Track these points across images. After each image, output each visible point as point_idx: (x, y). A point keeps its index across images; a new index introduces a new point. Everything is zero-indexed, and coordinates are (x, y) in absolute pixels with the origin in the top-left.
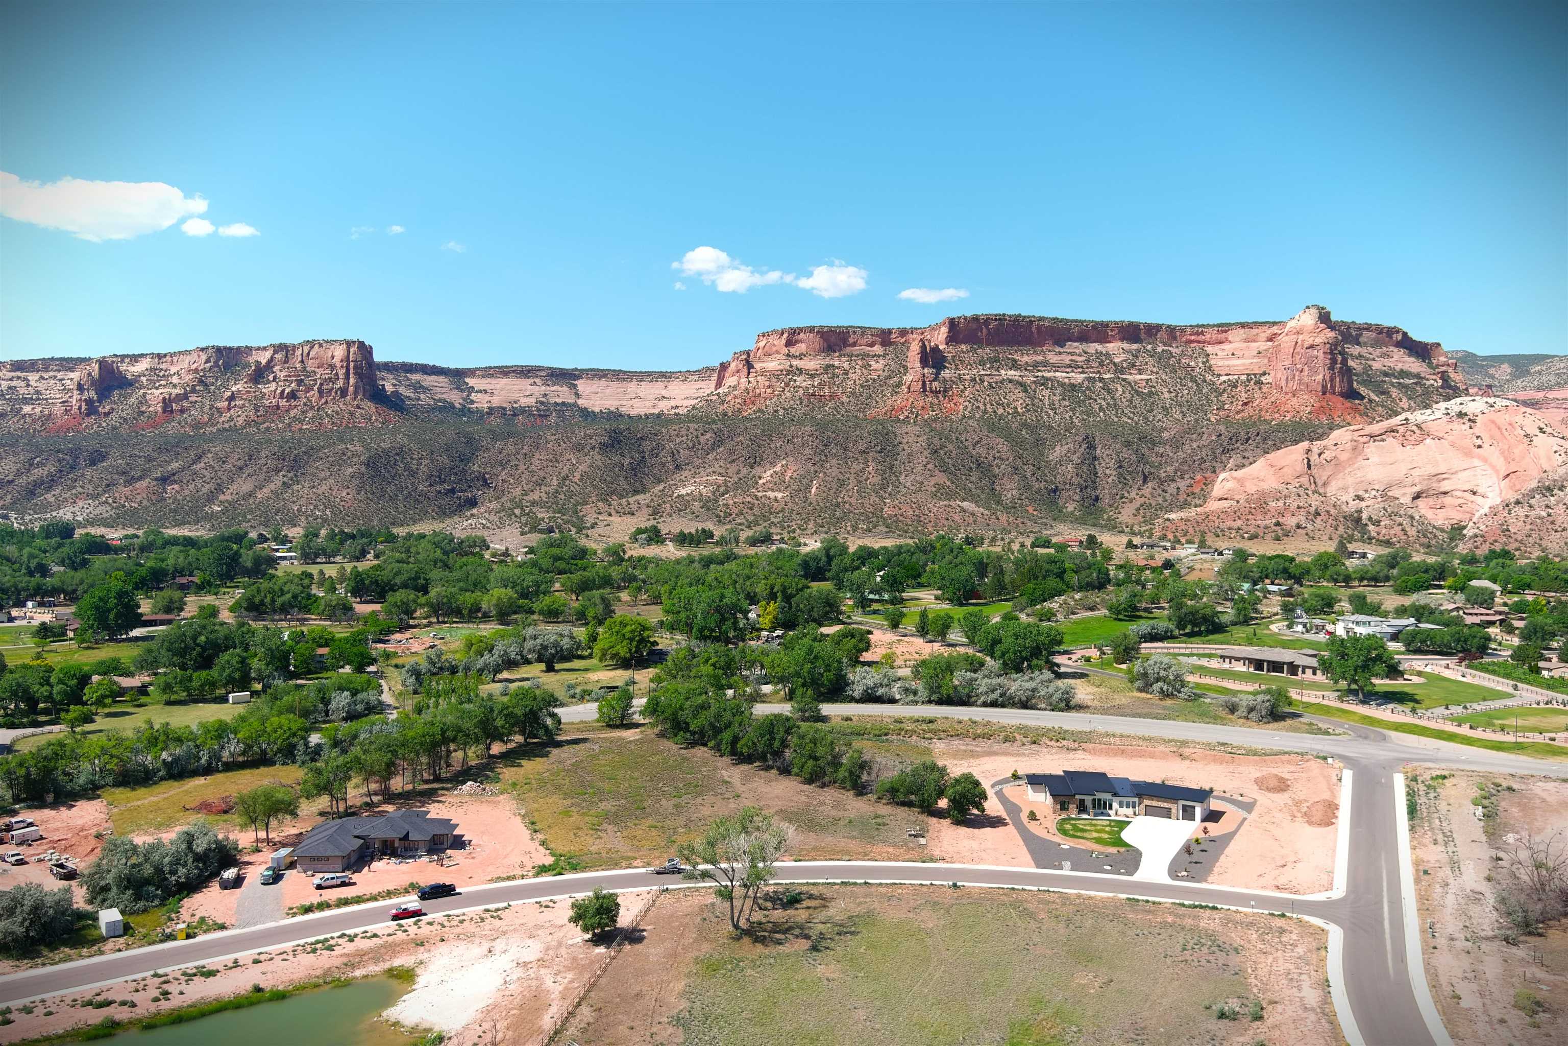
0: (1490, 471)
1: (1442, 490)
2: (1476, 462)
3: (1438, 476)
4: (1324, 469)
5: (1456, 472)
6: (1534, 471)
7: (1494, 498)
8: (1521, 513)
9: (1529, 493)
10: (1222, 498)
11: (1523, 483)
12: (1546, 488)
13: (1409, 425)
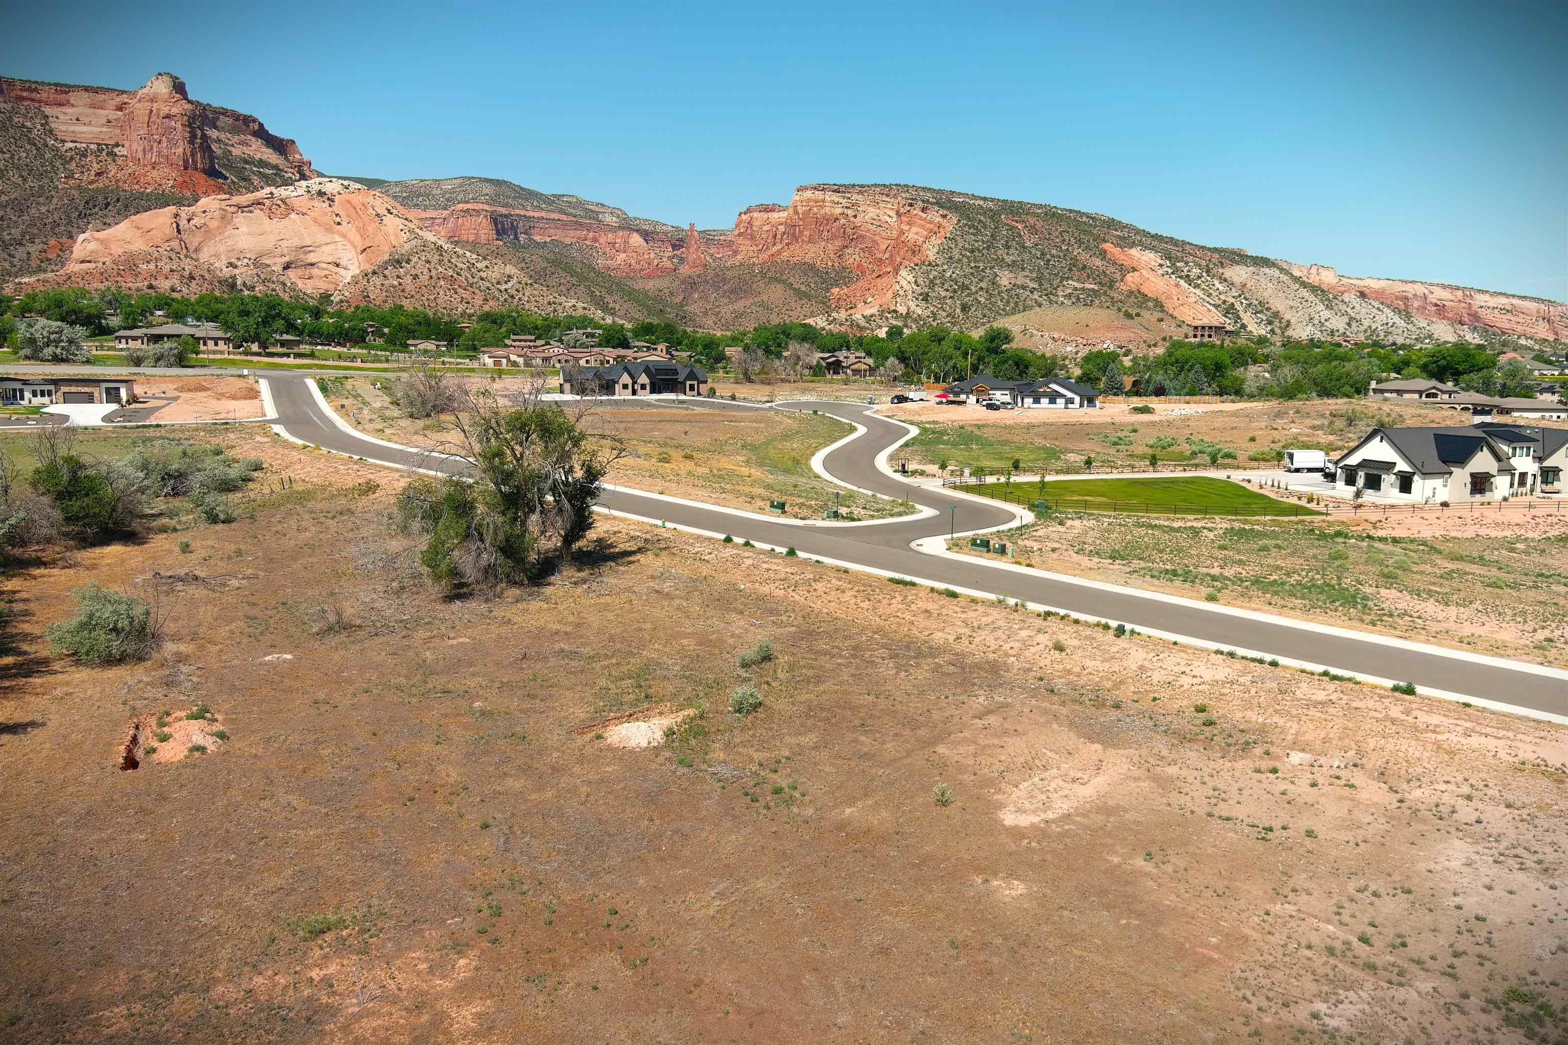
0: (349, 247)
1: (309, 261)
2: (337, 238)
3: (304, 249)
4: (194, 235)
5: (320, 246)
6: (386, 247)
7: (354, 270)
8: (377, 282)
9: (383, 265)
10: (84, 260)
11: (378, 257)
12: (397, 263)
13: (273, 198)
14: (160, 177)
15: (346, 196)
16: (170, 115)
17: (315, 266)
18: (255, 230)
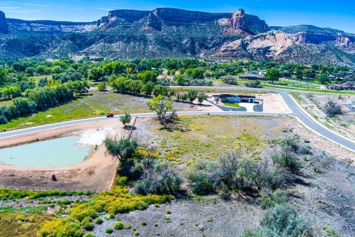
0: (278, 46)
2: (275, 44)
4: (245, 45)
5: (271, 46)
6: (287, 47)
7: (279, 52)
8: (285, 55)
9: (286, 51)
10: (223, 52)
11: (285, 49)
12: (290, 50)
13: (262, 36)
14: (238, 32)
15: (278, 34)
16: (241, 18)
17: (270, 51)
18: (257, 44)
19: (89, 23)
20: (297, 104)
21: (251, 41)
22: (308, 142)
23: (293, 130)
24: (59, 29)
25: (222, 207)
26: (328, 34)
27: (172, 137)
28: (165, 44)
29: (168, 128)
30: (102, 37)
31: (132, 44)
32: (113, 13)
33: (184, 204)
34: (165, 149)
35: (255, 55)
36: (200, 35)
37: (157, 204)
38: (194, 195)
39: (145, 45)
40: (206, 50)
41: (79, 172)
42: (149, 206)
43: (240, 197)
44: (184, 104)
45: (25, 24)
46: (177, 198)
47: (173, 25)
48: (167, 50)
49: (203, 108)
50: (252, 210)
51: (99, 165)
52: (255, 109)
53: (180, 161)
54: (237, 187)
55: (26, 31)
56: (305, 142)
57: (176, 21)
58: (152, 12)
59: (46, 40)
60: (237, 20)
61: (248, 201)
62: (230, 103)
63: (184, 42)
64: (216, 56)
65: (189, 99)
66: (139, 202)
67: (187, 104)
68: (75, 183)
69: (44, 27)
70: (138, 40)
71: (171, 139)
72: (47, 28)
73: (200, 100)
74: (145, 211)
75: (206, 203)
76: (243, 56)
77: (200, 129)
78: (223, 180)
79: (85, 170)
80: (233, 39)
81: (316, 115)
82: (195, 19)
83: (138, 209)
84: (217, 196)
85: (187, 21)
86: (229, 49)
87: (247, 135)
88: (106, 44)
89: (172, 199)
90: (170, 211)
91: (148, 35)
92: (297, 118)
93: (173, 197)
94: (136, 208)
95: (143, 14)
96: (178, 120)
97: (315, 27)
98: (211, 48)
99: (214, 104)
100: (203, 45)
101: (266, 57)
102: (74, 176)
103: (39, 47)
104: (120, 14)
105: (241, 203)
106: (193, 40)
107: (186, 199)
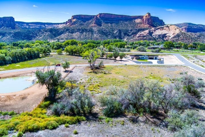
0: (171, 34)
2: (169, 32)
6: (177, 33)
7: (172, 37)
8: (175, 38)
9: (176, 36)
10: (138, 37)
11: (175, 35)
12: (178, 36)
13: (161, 28)
14: (147, 26)
15: (171, 26)
16: (148, 18)
17: (166, 37)
18: (159, 32)
19: (61, 24)
20: (187, 60)
21: (155, 31)
22: (201, 80)
23: (187, 73)
24: (44, 27)
25: (130, 128)
26: (201, 27)
27: (97, 76)
28: (104, 33)
29: (96, 72)
30: (67, 30)
31: (84, 33)
32: (74, 17)
33: (93, 125)
34: (89, 84)
35: (157, 38)
36: (124, 29)
37: (68, 125)
38: (104, 117)
39: (92, 34)
40: (128, 37)
41: (14, 97)
42: (59, 126)
43: (147, 120)
44: (110, 60)
45: (25, 24)
46: (88, 119)
47: (109, 23)
48: (105, 37)
49: (122, 62)
50: (159, 132)
51: (33, 93)
52: (158, 62)
53: (98, 91)
54: (145, 111)
55: (26, 28)
56: (199, 79)
57: (110, 21)
58: (96, 16)
59: (36, 32)
60: (146, 19)
61: (155, 123)
62: (142, 59)
63: (115, 32)
64: (134, 40)
65: (114, 57)
66: (51, 122)
67: (112, 60)
68: (7, 106)
69: (36, 26)
70: (88, 31)
71: (96, 78)
72: (38, 26)
73: (121, 57)
74: (54, 130)
75: (114, 124)
76: (150, 39)
77: (118, 72)
78: (131, 104)
79: (20, 96)
80: (143, 30)
81: (202, 65)
82: (121, 20)
83: (48, 129)
84: (126, 119)
85: (117, 21)
86: (142, 35)
87: (153, 76)
88: (70, 34)
89: (83, 120)
90: (78, 131)
91: (94, 28)
92: (189, 67)
93: (84, 118)
94: (46, 128)
95: (91, 17)
96: (104, 68)
97: (193, 24)
98: (130, 35)
99: (131, 60)
100: (126, 34)
101: (164, 40)
102: (8, 100)
103: (32, 36)
104: (78, 17)
105: (148, 126)
106: (120, 31)
107: (96, 121)
